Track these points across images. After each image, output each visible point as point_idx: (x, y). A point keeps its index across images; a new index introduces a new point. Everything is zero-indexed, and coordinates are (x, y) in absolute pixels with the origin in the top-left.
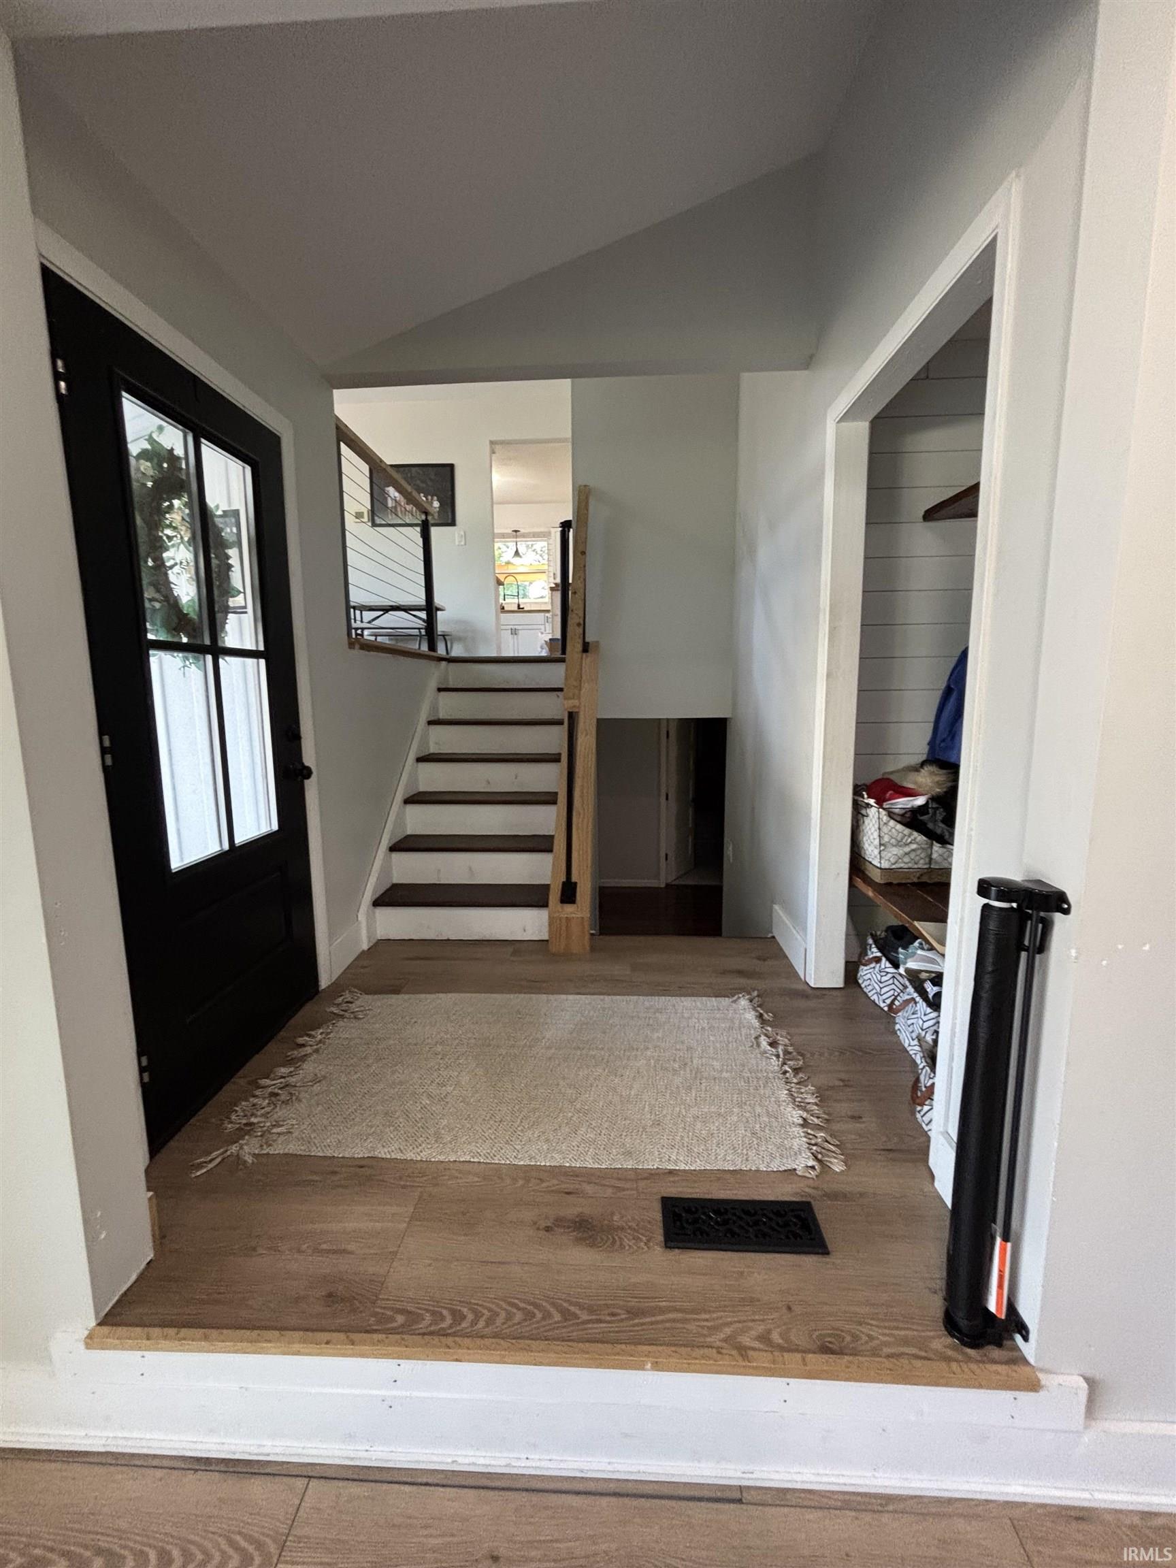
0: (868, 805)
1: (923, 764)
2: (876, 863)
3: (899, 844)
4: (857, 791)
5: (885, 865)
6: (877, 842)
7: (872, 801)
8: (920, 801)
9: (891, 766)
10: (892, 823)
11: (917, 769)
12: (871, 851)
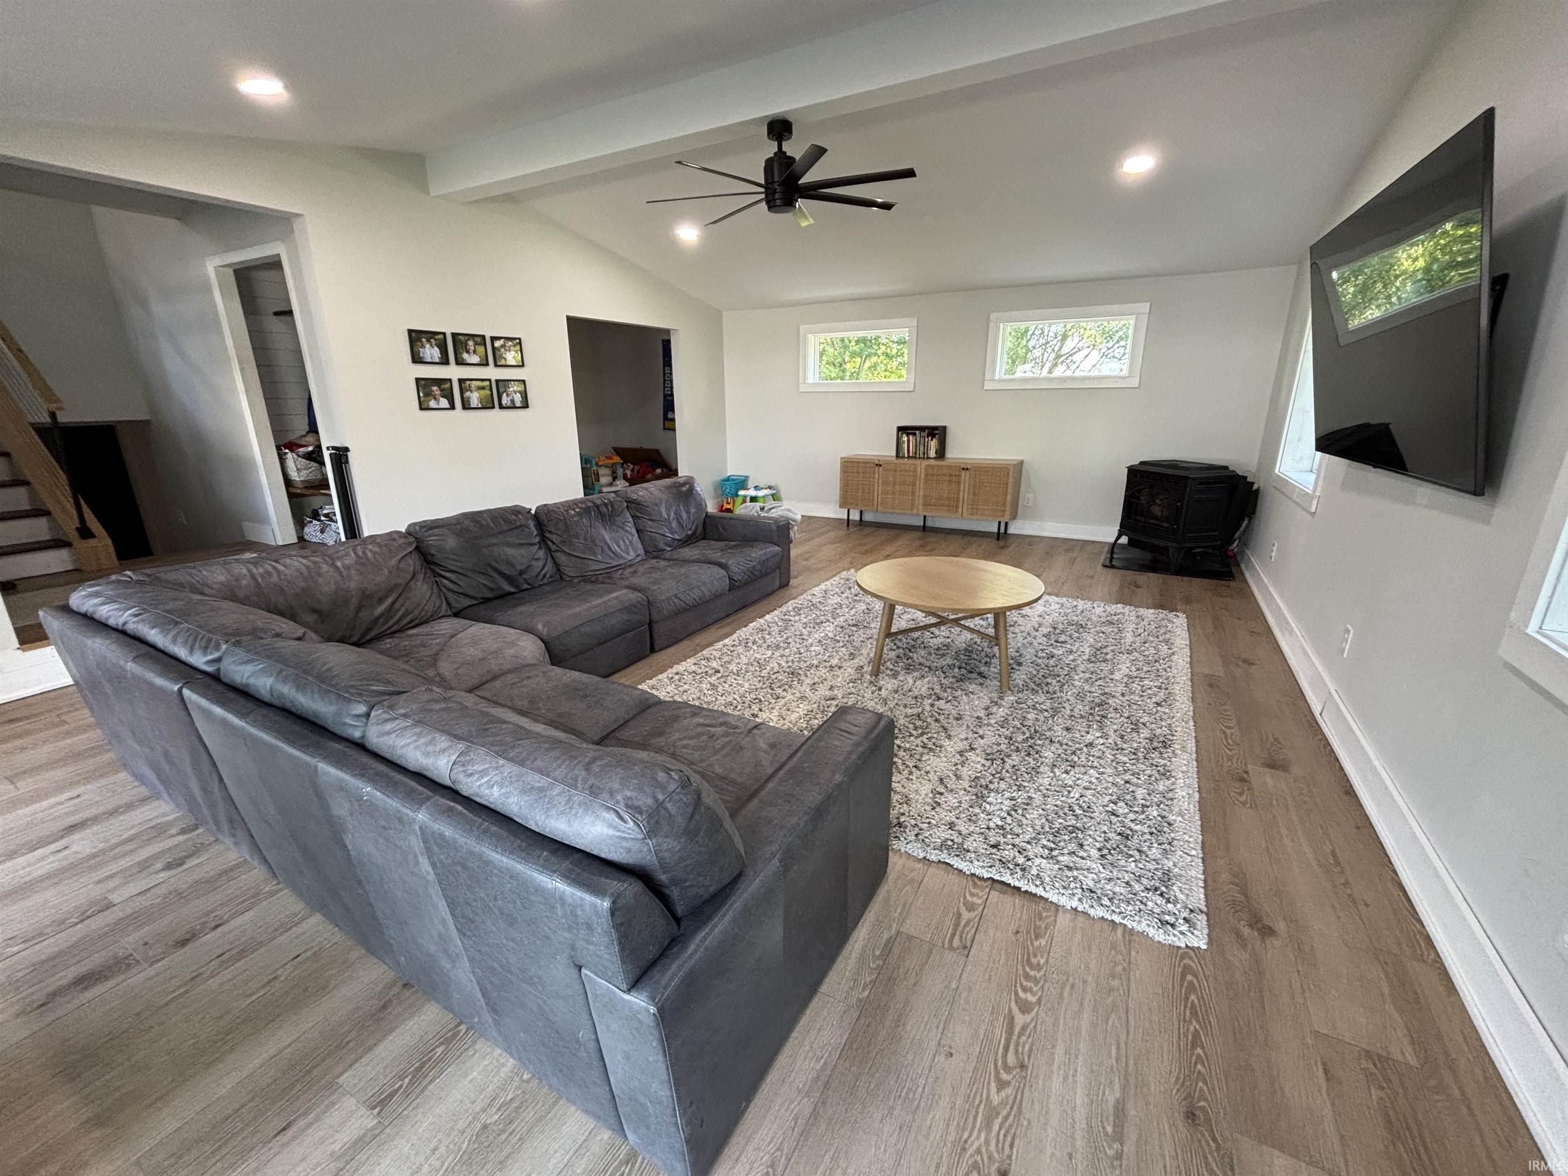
0: (286, 453)
1: (308, 433)
2: (298, 479)
3: (306, 469)
4: (278, 448)
5: (302, 479)
6: (295, 469)
7: (287, 451)
8: (311, 448)
9: (292, 437)
10: (300, 459)
11: (305, 436)
12: (294, 475)
